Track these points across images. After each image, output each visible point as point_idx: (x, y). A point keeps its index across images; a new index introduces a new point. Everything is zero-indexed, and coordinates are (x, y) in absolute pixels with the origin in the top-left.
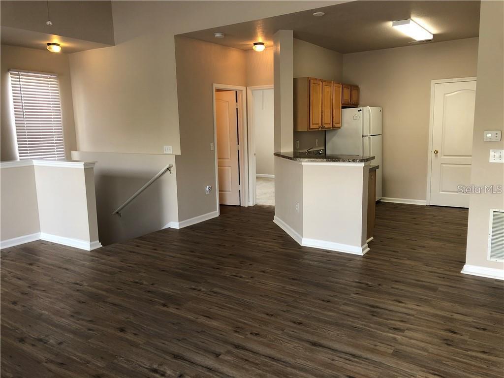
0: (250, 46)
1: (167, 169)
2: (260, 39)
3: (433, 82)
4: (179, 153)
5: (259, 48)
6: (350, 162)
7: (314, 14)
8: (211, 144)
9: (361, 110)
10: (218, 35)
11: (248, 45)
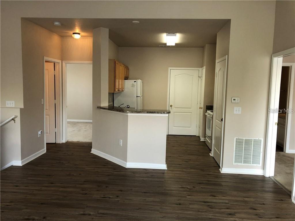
0: (70, 34)
1: (13, 119)
2: (77, 31)
3: (169, 68)
4: (23, 107)
5: (76, 36)
6: (162, 113)
7: (133, 22)
8: (42, 99)
9: (136, 81)
10: (57, 23)
11: (69, 33)
